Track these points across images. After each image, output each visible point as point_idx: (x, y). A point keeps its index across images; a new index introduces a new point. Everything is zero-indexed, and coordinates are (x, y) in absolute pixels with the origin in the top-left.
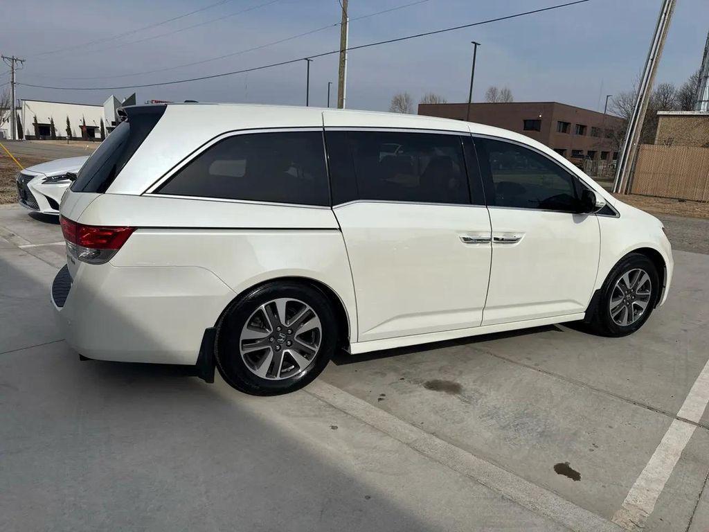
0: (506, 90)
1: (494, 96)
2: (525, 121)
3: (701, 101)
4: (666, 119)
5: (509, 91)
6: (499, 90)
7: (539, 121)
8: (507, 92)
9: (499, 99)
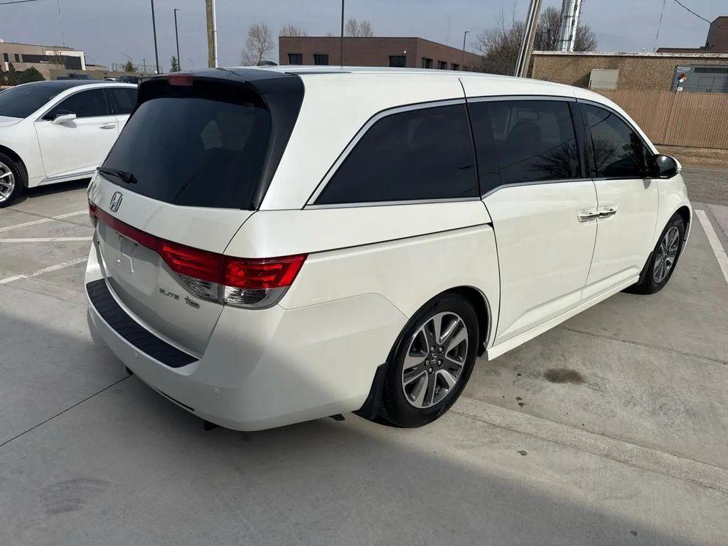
0: (365, 23)
1: (354, 29)
2: (390, 57)
3: (562, 41)
4: (540, 58)
5: (368, 24)
6: (359, 24)
7: (404, 57)
8: (366, 25)
9: (360, 33)
